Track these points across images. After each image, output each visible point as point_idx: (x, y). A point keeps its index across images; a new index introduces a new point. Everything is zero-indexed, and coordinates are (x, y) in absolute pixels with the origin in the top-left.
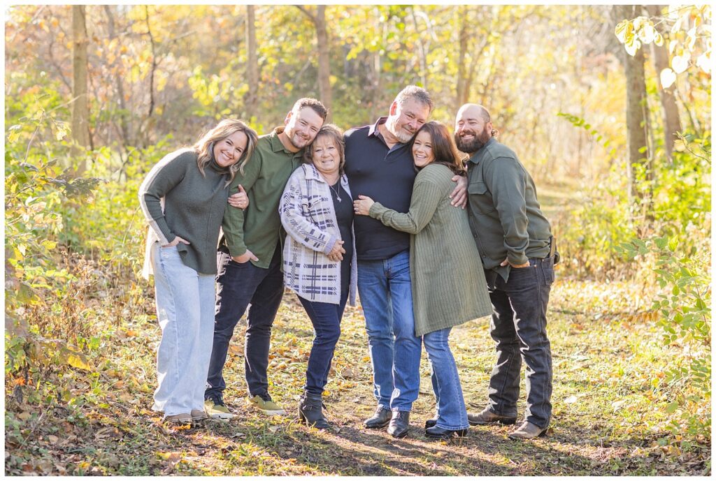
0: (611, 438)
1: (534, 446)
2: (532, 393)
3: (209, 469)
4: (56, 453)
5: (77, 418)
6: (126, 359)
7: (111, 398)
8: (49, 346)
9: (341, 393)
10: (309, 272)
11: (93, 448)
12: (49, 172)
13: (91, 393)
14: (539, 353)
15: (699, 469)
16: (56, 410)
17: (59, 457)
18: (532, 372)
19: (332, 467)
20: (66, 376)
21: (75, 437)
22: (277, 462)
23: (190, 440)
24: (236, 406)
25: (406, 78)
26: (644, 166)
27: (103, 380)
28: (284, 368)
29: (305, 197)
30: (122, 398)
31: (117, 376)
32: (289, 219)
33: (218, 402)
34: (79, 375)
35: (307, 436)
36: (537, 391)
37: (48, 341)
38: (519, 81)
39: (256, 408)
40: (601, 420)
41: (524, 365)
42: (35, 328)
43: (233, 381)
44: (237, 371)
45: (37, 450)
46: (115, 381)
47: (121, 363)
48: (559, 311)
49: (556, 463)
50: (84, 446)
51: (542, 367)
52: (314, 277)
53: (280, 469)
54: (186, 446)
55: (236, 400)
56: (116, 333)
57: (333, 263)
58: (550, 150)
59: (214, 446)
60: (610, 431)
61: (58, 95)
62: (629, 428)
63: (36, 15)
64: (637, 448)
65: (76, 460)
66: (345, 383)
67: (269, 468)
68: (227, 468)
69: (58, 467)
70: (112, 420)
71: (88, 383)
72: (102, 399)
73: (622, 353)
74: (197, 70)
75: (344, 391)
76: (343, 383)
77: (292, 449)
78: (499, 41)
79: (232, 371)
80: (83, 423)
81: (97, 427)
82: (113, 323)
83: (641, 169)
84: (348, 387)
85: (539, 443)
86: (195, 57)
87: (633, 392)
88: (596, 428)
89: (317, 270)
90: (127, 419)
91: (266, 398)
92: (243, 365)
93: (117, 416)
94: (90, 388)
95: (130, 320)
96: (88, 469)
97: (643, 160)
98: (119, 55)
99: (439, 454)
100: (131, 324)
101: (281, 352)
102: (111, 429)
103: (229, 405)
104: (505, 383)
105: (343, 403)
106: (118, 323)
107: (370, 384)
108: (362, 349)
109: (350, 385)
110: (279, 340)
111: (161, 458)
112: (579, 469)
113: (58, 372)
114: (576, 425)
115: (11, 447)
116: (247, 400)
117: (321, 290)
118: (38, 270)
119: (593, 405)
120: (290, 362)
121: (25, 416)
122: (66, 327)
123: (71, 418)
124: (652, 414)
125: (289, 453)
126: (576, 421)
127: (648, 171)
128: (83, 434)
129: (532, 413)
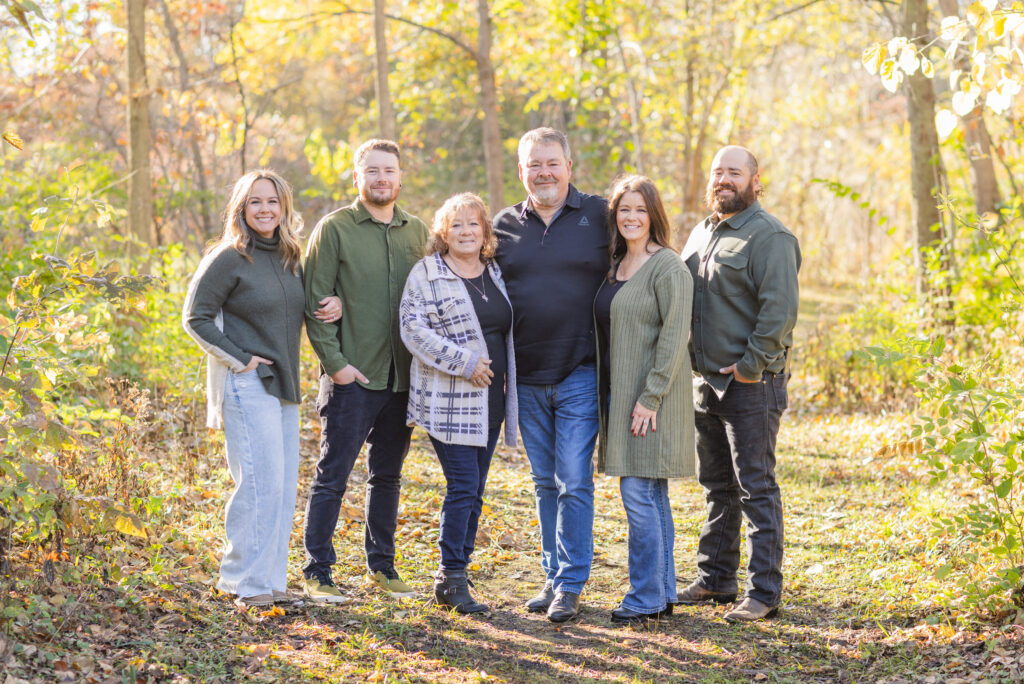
0: (865, 618)
1: (758, 631)
2: (755, 557)
3: (308, 665)
4: (100, 647)
5: (130, 603)
6: (201, 527)
7: (178, 578)
8: (90, 505)
9: (497, 567)
10: (444, 402)
11: (150, 641)
12: (84, 268)
13: (149, 571)
14: (765, 502)
15: (979, 653)
16: (100, 592)
17: (104, 652)
18: (756, 529)
19: (477, 661)
20: (115, 548)
21: (126, 627)
22: (402, 656)
23: (283, 631)
24: (351, 587)
25: (610, 137)
26: (938, 250)
27: (168, 555)
28: (419, 535)
29: (431, 303)
30: (194, 577)
31: (187, 550)
32: (412, 335)
33: (325, 581)
34: (133, 549)
35: (447, 623)
36: (762, 555)
37: (88, 500)
38: (776, 138)
39: (378, 589)
40: (853, 595)
41: (745, 520)
42: (71, 483)
43: (348, 554)
44: (355, 542)
45: (75, 643)
46: (185, 556)
47: (192, 533)
48: (813, 455)
49: (787, 651)
50: (138, 638)
51: (768, 522)
52: (451, 411)
53: (406, 665)
54: (278, 638)
55: (351, 578)
56: (188, 494)
57: (477, 390)
58: (826, 236)
59: (316, 638)
60: (864, 608)
61: (111, 171)
62: (891, 603)
63: (76, 60)
64: (898, 628)
65: (128, 657)
66: (502, 554)
67: (391, 663)
68: (333, 665)
69: (103, 665)
70: (178, 606)
71: (146, 559)
72: (164, 579)
73: (894, 508)
74: (316, 135)
75: (501, 565)
76: (499, 554)
77: (425, 639)
78: (744, 80)
79: (348, 542)
80: (138, 609)
81: (157, 614)
82: (184, 481)
83: (933, 254)
84: (507, 560)
85: (765, 626)
86: (314, 116)
87: (902, 558)
88: (846, 606)
89: (456, 400)
90: (199, 604)
91: (391, 575)
92: (363, 534)
93: (186, 601)
94: (148, 565)
95: (208, 478)
96: (142, 666)
97: (936, 242)
98: (193, 113)
99: (625, 642)
100: (209, 482)
101: (417, 516)
102: (177, 617)
103: (341, 585)
104: (719, 546)
105: (498, 581)
106: (190, 480)
107: (538, 554)
108: (529, 509)
109: (509, 557)
110: (415, 501)
111: (242, 652)
112: (816, 658)
113: (104, 544)
114: (819, 602)
115: (39, 640)
116: (367, 578)
117: (460, 428)
118: (79, 410)
119: (845, 576)
120: (428, 528)
121: (59, 600)
122: (115, 482)
123: (121, 602)
124: (923, 585)
125: (419, 645)
126: (820, 597)
127: (944, 258)
128: (138, 622)
129: (755, 585)
